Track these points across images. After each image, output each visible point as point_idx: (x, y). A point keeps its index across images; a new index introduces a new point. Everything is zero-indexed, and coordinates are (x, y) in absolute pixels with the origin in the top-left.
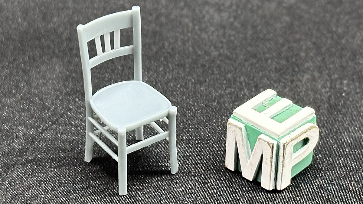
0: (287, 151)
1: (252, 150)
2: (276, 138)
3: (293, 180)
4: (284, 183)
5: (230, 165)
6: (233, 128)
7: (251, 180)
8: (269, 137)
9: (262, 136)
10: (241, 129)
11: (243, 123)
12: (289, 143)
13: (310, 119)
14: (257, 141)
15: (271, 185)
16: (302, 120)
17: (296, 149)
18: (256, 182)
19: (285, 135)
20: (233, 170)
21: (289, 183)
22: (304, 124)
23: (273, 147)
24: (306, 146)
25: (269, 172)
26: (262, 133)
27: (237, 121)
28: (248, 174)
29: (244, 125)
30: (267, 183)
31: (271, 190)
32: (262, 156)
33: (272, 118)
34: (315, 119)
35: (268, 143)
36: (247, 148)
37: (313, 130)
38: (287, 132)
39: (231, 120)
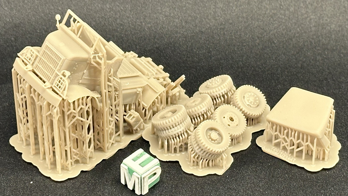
0: (145, 180)
1: (131, 177)
2: (140, 175)
3: (149, 190)
4: (146, 191)
5: (123, 182)
6: (123, 168)
7: (131, 189)
8: (138, 174)
9: (134, 173)
10: (126, 169)
11: (127, 166)
12: (146, 177)
13: (157, 164)
14: (133, 175)
15: (139, 193)
16: (153, 165)
17: (150, 178)
18: (133, 190)
19: (144, 173)
20: (124, 184)
21: (148, 191)
22: (154, 167)
23: (139, 179)
24: (155, 176)
25: (138, 188)
26: (134, 172)
27: (124, 165)
28: (130, 187)
29: (127, 167)
30: (137, 192)
31: (139, 194)
32: (135, 181)
33: (139, 165)
34: (159, 164)
35: (137, 177)
36: (129, 176)
37: (158, 169)
38: (146, 172)
39: (122, 165)
